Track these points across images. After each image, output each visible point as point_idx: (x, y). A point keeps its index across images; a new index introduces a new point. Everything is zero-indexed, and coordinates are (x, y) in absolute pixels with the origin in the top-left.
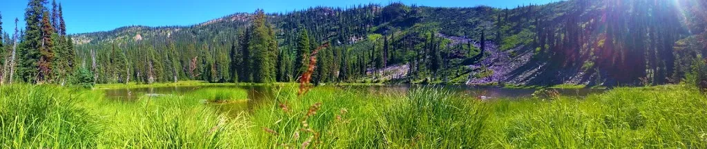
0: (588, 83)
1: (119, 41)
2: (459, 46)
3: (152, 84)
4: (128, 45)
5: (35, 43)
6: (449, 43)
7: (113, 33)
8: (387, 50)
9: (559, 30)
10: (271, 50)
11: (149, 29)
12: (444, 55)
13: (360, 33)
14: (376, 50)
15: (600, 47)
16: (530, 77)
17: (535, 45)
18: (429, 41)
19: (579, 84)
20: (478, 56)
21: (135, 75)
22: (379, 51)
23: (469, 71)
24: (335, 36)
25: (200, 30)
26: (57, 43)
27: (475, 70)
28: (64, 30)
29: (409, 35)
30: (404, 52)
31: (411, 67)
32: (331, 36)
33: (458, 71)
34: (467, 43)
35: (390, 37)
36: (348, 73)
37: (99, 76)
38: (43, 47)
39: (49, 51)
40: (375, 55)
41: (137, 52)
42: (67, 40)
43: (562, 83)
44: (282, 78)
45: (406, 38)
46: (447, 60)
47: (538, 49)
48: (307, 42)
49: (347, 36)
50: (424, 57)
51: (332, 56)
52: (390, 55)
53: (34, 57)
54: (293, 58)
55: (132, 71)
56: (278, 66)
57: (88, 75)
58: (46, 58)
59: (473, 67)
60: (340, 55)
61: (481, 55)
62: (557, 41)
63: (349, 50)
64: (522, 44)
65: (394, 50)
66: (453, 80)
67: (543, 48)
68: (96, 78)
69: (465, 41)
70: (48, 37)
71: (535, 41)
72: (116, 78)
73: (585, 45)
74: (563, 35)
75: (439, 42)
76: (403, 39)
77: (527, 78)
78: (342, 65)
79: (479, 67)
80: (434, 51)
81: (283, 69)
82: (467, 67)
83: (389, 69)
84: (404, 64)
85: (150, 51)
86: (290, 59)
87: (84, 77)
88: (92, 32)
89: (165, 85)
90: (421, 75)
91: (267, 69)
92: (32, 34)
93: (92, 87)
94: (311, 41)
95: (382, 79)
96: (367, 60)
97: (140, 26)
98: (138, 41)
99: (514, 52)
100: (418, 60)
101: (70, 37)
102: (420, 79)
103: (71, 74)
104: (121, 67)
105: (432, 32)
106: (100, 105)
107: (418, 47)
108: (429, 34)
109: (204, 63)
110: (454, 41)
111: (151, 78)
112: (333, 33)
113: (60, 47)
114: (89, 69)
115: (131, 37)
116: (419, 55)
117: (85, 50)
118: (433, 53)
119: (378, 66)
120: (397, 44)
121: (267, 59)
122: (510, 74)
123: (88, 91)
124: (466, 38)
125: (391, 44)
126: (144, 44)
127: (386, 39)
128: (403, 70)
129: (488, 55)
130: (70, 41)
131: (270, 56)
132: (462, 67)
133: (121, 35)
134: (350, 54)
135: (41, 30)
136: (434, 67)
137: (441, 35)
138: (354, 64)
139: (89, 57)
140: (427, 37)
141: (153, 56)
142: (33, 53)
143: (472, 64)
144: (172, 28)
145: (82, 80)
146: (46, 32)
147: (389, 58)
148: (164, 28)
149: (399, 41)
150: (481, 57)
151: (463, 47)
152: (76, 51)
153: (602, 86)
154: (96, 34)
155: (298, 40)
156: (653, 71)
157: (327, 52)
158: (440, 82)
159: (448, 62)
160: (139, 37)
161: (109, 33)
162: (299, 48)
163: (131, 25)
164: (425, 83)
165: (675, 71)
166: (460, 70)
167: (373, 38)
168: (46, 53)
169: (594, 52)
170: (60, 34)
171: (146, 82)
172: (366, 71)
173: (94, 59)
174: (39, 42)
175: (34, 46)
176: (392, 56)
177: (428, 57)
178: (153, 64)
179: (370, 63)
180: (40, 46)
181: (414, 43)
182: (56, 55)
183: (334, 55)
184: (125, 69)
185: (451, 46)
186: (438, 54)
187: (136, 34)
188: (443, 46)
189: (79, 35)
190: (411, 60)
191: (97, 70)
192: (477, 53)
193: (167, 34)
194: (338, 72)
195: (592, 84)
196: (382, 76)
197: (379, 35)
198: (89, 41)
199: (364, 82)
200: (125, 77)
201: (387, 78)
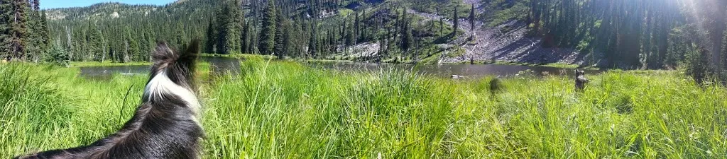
0: (581, 63)
1: (96, 18)
2: (431, 24)
3: (128, 62)
4: (105, 23)
5: (7, 18)
6: (420, 20)
7: (89, 10)
8: (358, 28)
9: (555, 7)
10: (237, 22)
11: (127, 7)
12: (415, 33)
13: (331, 7)
14: (346, 26)
15: (596, 27)
16: (523, 54)
17: (528, 21)
18: (400, 19)
19: (573, 63)
20: (451, 34)
21: (111, 53)
22: (349, 28)
23: (442, 50)
24: (304, 8)
25: (175, 9)
26: (30, 18)
27: (448, 49)
28: (38, 5)
29: (380, 13)
30: (375, 30)
31: (381, 45)
32: (301, 8)
33: (430, 51)
34: (439, 20)
35: (362, 13)
36: (317, 49)
37: (75, 53)
38: (16, 23)
39: (22, 27)
40: (346, 31)
41: (113, 30)
42: (41, 15)
43: (555, 62)
44: (247, 50)
45: (377, 15)
46: (418, 39)
47: (532, 25)
48: (274, 13)
49: (317, 10)
50: (395, 35)
51: (301, 31)
52: (360, 32)
53: (6, 32)
54: (258, 29)
55: (108, 50)
56: (244, 38)
57: (62, 52)
58: (19, 35)
59: (445, 46)
60: (309, 29)
61: (454, 34)
62: (553, 17)
63: (319, 25)
64: (514, 18)
65: (365, 27)
66: (424, 60)
67: (537, 25)
68: (71, 55)
69: (437, 18)
70: (20, 12)
71: (528, 16)
72: (91, 56)
73: (581, 25)
74: (558, 12)
75: (411, 19)
76: (373, 17)
77: (520, 55)
78: (311, 41)
79: (451, 46)
80: (406, 29)
81: (248, 41)
82: (440, 45)
83: (359, 46)
84: (374, 42)
85: (126, 30)
86: (256, 30)
87: (58, 55)
88: (67, 7)
89: (141, 64)
90: (391, 53)
91: (233, 40)
92: (3, 8)
93: (66, 64)
94: (278, 12)
95: (352, 56)
96: (337, 37)
97: (118, 3)
98: (115, 18)
99: (507, 27)
100: (389, 38)
101: (43, 12)
102: (390, 58)
103: (45, 52)
104: (97, 45)
105: (405, 8)
106: (75, 84)
107: (389, 25)
108: (401, 10)
109: (179, 43)
110: (425, 18)
111: (127, 57)
112: (302, 4)
113: (33, 22)
114: (64, 47)
115: (108, 14)
116: (389, 33)
117: (59, 27)
118: (404, 32)
119: (348, 43)
120: (369, 22)
121: (233, 30)
122: (503, 49)
123: (63, 68)
124: (438, 15)
125: (362, 21)
126: (121, 22)
127: (357, 15)
128: (374, 48)
129: (462, 34)
130: (44, 16)
131: (236, 27)
132: (434, 46)
133: (98, 12)
134: (319, 29)
135: (13, 4)
136: (404, 46)
137: (413, 12)
138: (324, 40)
139: (64, 34)
140: (398, 13)
141: (130, 35)
142: (5, 28)
143: (445, 43)
144: (149, 7)
145: (57, 57)
146: (18, 6)
147: (360, 35)
148: (142, 6)
149: (370, 19)
150: (454, 36)
151: (435, 24)
152: (50, 28)
153: (594, 67)
154: (72, 9)
155: (264, 11)
156: (646, 55)
157: (295, 26)
158: (411, 61)
159: (419, 41)
160: (116, 15)
161: (85, 9)
162: (264, 19)
163: (109, 2)
164: (395, 61)
165: (667, 58)
166: (432, 49)
167: (345, 13)
168: (18, 28)
169: (591, 32)
170: (33, 9)
171: (122, 61)
172: (336, 48)
173: (69, 37)
174: (11, 17)
175: (6, 21)
176: (362, 34)
177: (399, 35)
178: (129, 43)
179: (341, 40)
180: (13, 21)
181: (385, 21)
182: (30, 31)
183: (303, 29)
184: (101, 47)
185: (423, 24)
186: (409, 32)
187: (113, 12)
188: (415, 23)
189: (54, 10)
190: (382, 38)
191: (72, 47)
192: (450, 32)
193: (144, 13)
194: (307, 48)
195: (586, 64)
196: (353, 53)
197: (351, 11)
198: (64, 17)
199: (334, 59)
200: (101, 55)
201: (357, 55)
